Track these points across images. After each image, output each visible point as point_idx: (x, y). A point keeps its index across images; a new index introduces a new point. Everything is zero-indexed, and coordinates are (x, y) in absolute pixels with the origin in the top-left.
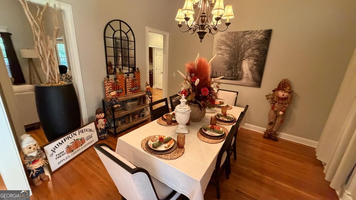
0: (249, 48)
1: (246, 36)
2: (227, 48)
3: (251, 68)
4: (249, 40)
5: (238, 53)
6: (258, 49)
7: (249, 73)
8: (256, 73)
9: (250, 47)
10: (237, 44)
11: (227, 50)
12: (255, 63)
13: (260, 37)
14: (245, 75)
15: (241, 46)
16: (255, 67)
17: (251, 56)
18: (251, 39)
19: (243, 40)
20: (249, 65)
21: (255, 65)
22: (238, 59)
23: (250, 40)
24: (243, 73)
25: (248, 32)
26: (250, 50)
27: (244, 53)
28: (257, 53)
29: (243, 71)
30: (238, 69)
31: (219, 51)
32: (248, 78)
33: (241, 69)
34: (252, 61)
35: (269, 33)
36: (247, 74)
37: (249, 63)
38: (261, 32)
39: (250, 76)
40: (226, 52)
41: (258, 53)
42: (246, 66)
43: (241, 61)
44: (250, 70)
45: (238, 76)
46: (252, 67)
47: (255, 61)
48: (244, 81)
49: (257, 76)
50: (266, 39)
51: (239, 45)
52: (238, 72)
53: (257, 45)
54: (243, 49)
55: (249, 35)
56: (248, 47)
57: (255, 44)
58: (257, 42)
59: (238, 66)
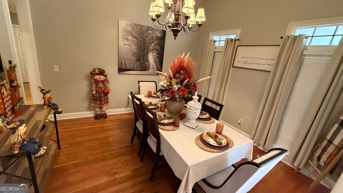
2: (134, 40)
3: (155, 60)
4: (152, 35)
5: (144, 46)
6: (158, 44)
7: (154, 64)
8: (159, 64)
9: (153, 42)
10: (143, 36)
12: (157, 56)
13: (159, 35)
14: (151, 66)
15: (146, 39)
16: (157, 59)
17: (154, 50)
19: (147, 34)
20: (153, 57)
22: (145, 52)
24: (149, 64)
25: (151, 28)
26: (153, 44)
27: (149, 46)
30: (145, 61)
32: (153, 68)
33: (148, 61)
34: (155, 54)
35: (164, 33)
37: (153, 55)
38: (159, 31)
39: (155, 67)
40: (133, 43)
41: (159, 47)
42: (151, 57)
43: (148, 53)
45: (146, 66)
47: (157, 54)
48: (151, 71)
49: (159, 67)
50: (163, 37)
52: (146, 63)
53: (158, 41)
54: (148, 43)
55: (152, 31)
56: (151, 42)
58: (158, 38)
59: (145, 58)
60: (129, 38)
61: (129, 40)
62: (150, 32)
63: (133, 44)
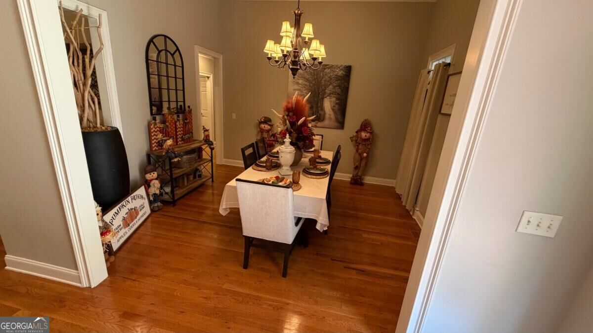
0: (330, 85)
1: (326, 70)
2: (306, 83)
3: (334, 108)
4: (329, 76)
5: (319, 90)
6: (339, 86)
7: (332, 113)
8: (338, 113)
10: (317, 78)
11: (306, 85)
12: (337, 102)
13: (340, 73)
14: (327, 116)
15: (321, 80)
16: (337, 106)
17: (332, 94)
18: (332, 74)
19: (323, 74)
20: (330, 104)
21: (337, 104)
22: (319, 97)
23: (331, 76)
24: (325, 114)
25: (328, 66)
26: (331, 87)
27: (325, 89)
28: (338, 90)
29: (325, 111)
30: (319, 109)
31: (296, 85)
32: (330, 118)
33: (322, 109)
34: (334, 99)
35: (348, 69)
36: (330, 115)
37: (331, 101)
38: (341, 68)
39: (333, 116)
40: (305, 87)
41: (340, 90)
42: (328, 105)
43: (323, 99)
44: (333, 110)
45: (320, 116)
46: (334, 106)
47: (337, 99)
48: (326, 122)
49: (339, 117)
50: (346, 75)
51: (319, 80)
52: (320, 112)
53: (339, 82)
54: (324, 85)
55: (329, 70)
56: (329, 83)
57: (336, 80)
58: (338, 78)
59: (319, 105)
60: (300, 81)
61: (300, 84)
62: (327, 71)
63: (304, 89)
